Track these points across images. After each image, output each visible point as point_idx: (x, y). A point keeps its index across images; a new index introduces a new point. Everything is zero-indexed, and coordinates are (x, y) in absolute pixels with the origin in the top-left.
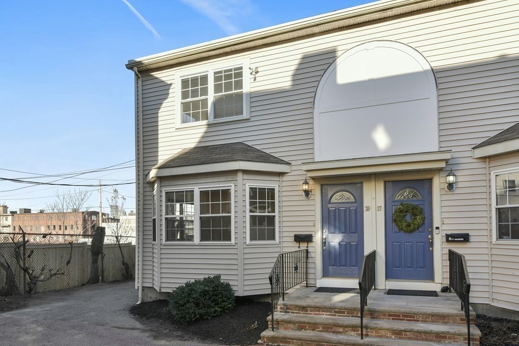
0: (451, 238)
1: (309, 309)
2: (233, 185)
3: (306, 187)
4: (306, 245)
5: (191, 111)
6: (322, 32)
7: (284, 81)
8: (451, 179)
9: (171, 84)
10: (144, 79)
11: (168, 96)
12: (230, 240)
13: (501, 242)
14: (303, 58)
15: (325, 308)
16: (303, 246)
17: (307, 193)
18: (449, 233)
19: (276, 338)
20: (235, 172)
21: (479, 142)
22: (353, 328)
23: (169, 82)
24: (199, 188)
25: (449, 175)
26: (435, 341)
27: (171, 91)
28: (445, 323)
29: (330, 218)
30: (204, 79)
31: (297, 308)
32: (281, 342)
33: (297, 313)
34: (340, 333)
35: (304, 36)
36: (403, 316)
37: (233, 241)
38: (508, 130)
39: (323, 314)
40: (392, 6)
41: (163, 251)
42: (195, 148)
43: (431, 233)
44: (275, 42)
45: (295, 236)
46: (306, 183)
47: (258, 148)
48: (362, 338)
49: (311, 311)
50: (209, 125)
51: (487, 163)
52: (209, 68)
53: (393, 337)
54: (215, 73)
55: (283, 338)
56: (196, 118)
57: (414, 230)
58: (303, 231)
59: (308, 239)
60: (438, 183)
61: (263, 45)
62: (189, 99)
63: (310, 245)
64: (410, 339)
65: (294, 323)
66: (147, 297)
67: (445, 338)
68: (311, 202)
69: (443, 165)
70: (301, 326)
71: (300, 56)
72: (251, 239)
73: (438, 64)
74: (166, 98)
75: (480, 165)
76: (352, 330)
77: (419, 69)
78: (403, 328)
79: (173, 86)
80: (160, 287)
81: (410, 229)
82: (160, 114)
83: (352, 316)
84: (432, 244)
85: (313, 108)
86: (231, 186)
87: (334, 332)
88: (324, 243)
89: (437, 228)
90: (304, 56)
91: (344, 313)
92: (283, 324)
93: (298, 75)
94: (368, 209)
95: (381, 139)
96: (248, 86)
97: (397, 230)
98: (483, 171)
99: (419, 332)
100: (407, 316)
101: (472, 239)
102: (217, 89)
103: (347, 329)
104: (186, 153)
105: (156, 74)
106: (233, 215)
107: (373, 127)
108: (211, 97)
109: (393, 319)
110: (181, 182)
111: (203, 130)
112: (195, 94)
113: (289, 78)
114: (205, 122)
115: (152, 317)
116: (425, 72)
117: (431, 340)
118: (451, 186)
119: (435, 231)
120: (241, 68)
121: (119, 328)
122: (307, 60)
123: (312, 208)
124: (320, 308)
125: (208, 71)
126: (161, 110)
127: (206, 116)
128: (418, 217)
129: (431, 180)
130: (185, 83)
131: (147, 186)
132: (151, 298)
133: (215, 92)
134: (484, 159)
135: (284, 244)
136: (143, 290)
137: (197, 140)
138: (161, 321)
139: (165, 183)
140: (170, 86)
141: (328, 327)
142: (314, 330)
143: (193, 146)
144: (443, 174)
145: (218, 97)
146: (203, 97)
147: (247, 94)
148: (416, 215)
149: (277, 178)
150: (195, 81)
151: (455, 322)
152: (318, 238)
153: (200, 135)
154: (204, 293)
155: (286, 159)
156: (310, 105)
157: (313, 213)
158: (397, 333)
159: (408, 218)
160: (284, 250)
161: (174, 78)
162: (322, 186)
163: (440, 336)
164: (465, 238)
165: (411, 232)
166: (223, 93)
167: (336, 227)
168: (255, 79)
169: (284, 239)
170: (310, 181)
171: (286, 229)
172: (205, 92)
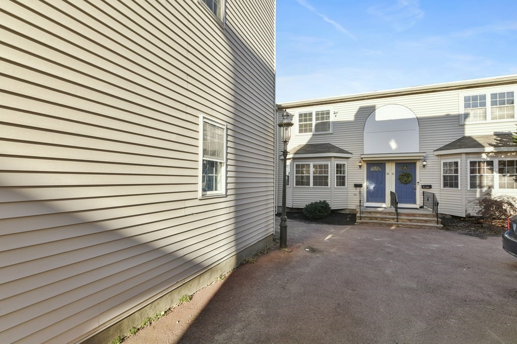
0: (424, 187)
2: (330, 163)
3: (360, 164)
4: (359, 188)
5: (303, 129)
6: (368, 98)
7: (351, 118)
8: (425, 163)
12: (328, 186)
13: (445, 188)
14: (360, 109)
15: (379, 212)
16: (358, 189)
17: (360, 166)
18: (423, 185)
20: (331, 157)
21: (436, 148)
22: (393, 219)
23: (292, 114)
24: (313, 163)
25: (424, 161)
26: (424, 223)
27: (293, 118)
28: (427, 217)
29: (370, 177)
30: (311, 114)
34: (387, 220)
35: (360, 99)
37: (329, 186)
38: (448, 145)
39: (378, 215)
40: (401, 92)
41: (294, 190)
42: (306, 145)
43: (415, 184)
44: (346, 101)
45: (355, 185)
46: (360, 162)
47: (337, 146)
48: (397, 222)
50: (313, 135)
51: (440, 157)
52: (314, 110)
53: (407, 221)
54: (316, 112)
55: (366, 223)
56: (306, 131)
57: (408, 183)
58: (358, 183)
59: (360, 186)
60: (419, 165)
61: (340, 102)
62: (302, 123)
63: (361, 188)
64: (415, 222)
65: (368, 217)
67: (428, 222)
68: (362, 171)
69: (422, 158)
70: (371, 219)
71: (358, 108)
72: (337, 186)
73: (420, 116)
75: (437, 158)
77: (411, 117)
78: (412, 219)
79: (294, 116)
80: (293, 206)
81: (406, 183)
83: (390, 215)
84: (415, 189)
86: (328, 163)
87: (385, 221)
88: (367, 188)
92: (362, 218)
93: (357, 116)
94: (388, 174)
95: (393, 145)
96: (332, 119)
97: (400, 183)
98: (437, 160)
99: (418, 220)
101: (432, 187)
102: (317, 119)
103: (390, 219)
104: (303, 147)
105: (288, 110)
106: (329, 175)
107: (390, 140)
108: (314, 122)
109: (406, 216)
110: (303, 160)
111: (310, 136)
112: (306, 120)
113: (353, 117)
114: (311, 133)
116: (414, 118)
118: (424, 166)
119: (417, 184)
120: (329, 111)
122: (362, 109)
123: (362, 173)
124: (377, 212)
125: (312, 111)
127: (311, 130)
129: (415, 163)
130: (301, 115)
133: (316, 120)
134: (438, 155)
135: (349, 188)
137: (307, 141)
139: (295, 160)
141: (382, 219)
142: (377, 220)
143: (305, 143)
144: (420, 161)
145: (317, 123)
146: (310, 122)
147: (332, 122)
148: (409, 177)
149: (346, 160)
150: (306, 115)
151: (431, 217)
152: (365, 185)
153: (309, 139)
154: (322, 207)
155: (350, 152)
156: (362, 129)
157: (362, 175)
158: (410, 220)
159: (405, 178)
160: (349, 190)
161: (295, 112)
162: (367, 164)
163: (426, 221)
164: (430, 187)
165: (407, 184)
166: (320, 121)
167: (372, 181)
168: (336, 116)
169: (349, 186)
170: (362, 162)
171: (350, 181)
172: (311, 120)
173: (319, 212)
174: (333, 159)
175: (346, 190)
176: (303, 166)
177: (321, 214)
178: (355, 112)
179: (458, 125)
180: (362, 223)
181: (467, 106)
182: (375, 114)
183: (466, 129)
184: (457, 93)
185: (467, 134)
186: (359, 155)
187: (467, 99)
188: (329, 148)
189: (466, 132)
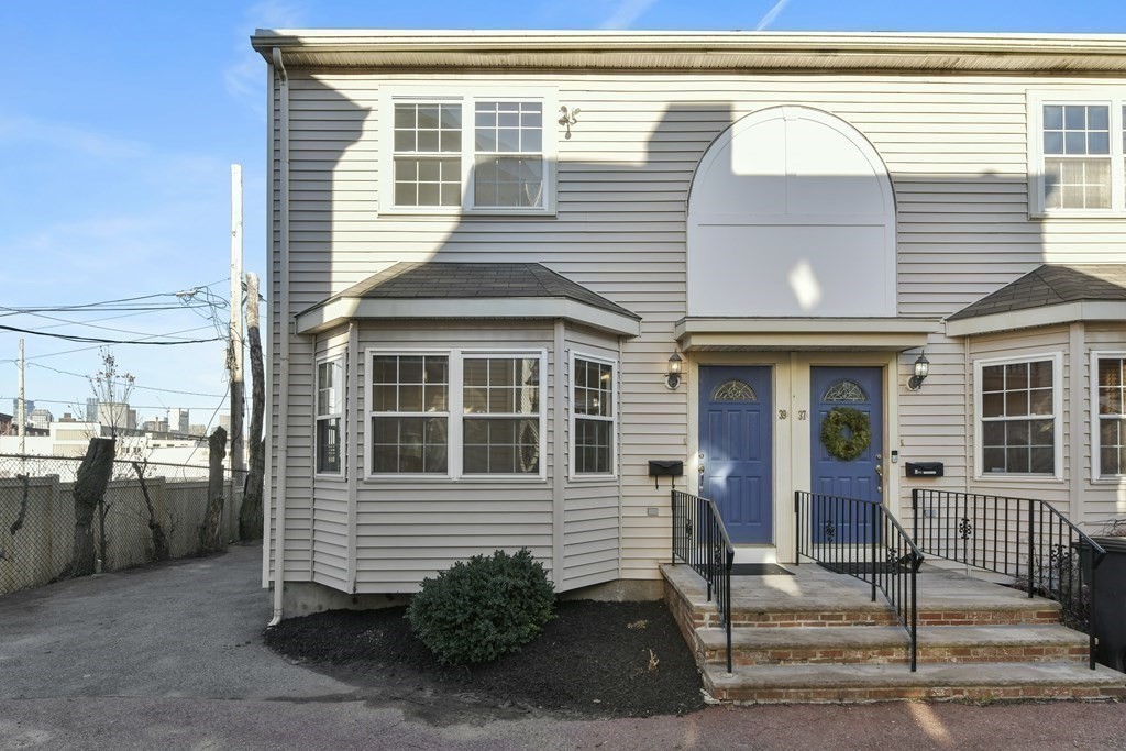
1: (771, 615)
2: (544, 351)
3: (675, 367)
5: (414, 185)
6: (705, 68)
7: (633, 152)
8: (920, 368)
9: (367, 111)
10: (296, 84)
11: (360, 136)
12: (537, 470)
13: (990, 477)
14: (668, 112)
15: (805, 611)
16: (665, 483)
17: (674, 379)
18: (911, 461)
19: (750, 687)
20: (550, 322)
21: (955, 310)
22: (884, 648)
23: (363, 105)
24: (463, 353)
25: (917, 361)
26: (1024, 659)
27: (366, 125)
28: (1015, 624)
29: (712, 428)
30: (452, 113)
31: (747, 616)
32: (761, 695)
33: (746, 625)
34: (857, 660)
35: (670, 68)
36: (947, 616)
37: (543, 473)
39: (800, 624)
40: (838, 46)
41: (365, 497)
42: (429, 264)
43: (880, 461)
44: (613, 68)
45: (652, 464)
46: (675, 359)
47: (575, 279)
48: (914, 669)
49: (775, 619)
50: (465, 218)
51: (967, 345)
52: (468, 92)
53: (954, 660)
54: (479, 106)
55: (766, 687)
56: (429, 197)
57: (857, 455)
58: (666, 454)
59: (672, 469)
60: (896, 376)
61: (587, 67)
62: (412, 152)
63: (677, 481)
64: (983, 660)
65: (760, 648)
66: (296, 605)
67: (1039, 652)
68: (682, 399)
70: (778, 655)
71: (663, 107)
72: (579, 469)
73: (899, 168)
74: (355, 141)
75: (957, 349)
76: (879, 654)
77: (867, 171)
78: (975, 642)
79: (372, 116)
80: (356, 582)
82: (336, 176)
83: (856, 624)
85: (685, 212)
86: (540, 353)
87: (845, 661)
88: (701, 479)
89: (895, 453)
90: (672, 106)
91: (840, 618)
92: (738, 655)
93: (656, 141)
94: (783, 415)
95: (806, 289)
97: (827, 456)
98: (959, 360)
100: (952, 616)
101: (947, 472)
102: (483, 141)
103: (870, 653)
104: (414, 272)
106: (543, 416)
107: (790, 266)
108: (469, 156)
109: (928, 623)
110: (414, 335)
111: (449, 226)
112: (428, 141)
113: (642, 147)
114: (455, 210)
115: (348, 657)
116: (878, 177)
117: (1017, 660)
118: (918, 381)
120: (538, 106)
121: (295, 700)
123: (682, 409)
124: (793, 611)
125: (461, 98)
126: (340, 166)
127: (453, 196)
128: (864, 433)
129: (880, 371)
130: (404, 114)
131: (299, 340)
132: (305, 607)
133: (478, 147)
134: (962, 339)
135: (625, 481)
136: (285, 589)
137: (433, 247)
138: (381, 666)
139: (372, 335)
140: (366, 116)
141: (833, 653)
142: (804, 660)
143: (423, 258)
144: (902, 360)
145: (484, 160)
146: (448, 154)
147: (550, 162)
148: (859, 429)
149: (614, 346)
150: (427, 114)
151: (1030, 624)
152: (693, 464)
153: (441, 237)
155: (632, 309)
156: (681, 207)
157: (682, 419)
158: (962, 652)
159: (845, 433)
160: (626, 492)
161: (379, 96)
162: (701, 367)
163: (1031, 652)
164: (938, 470)
165: (852, 457)
166: (497, 153)
167: (721, 448)
168: (568, 135)
169: (626, 471)
170: (681, 356)
171: (629, 451)
172: (453, 141)
173: (497, 622)
174: (561, 333)
175: (614, 492)
176: (411, 365)
177: (503, 638)
178: (651, 127)
179: (1023, 219)
180: (743, 692)
181: (1052, 144)
182: (729, 143)
183: (1047, 238)
184: (1022, 89)
185: (1053, 257)
186: (670, 327)
187: (1052, 116)
188: (539, 281)
189: (1047, 248)
